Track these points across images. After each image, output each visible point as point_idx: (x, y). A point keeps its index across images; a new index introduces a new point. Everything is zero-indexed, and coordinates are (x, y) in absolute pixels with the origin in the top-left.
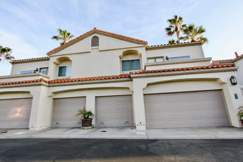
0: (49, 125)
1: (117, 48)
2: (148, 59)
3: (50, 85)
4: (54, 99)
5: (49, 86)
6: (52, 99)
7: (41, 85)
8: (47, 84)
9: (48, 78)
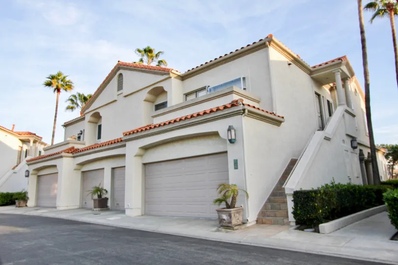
0: (79, 204)
1: (141, 88)
2: (187, 95)
3: (75, 155)
4: (83, 172)
5: (74, 157)
6: (80, 172)
7: (62, 157)
8: (71, 155)
9: (84, 144)
